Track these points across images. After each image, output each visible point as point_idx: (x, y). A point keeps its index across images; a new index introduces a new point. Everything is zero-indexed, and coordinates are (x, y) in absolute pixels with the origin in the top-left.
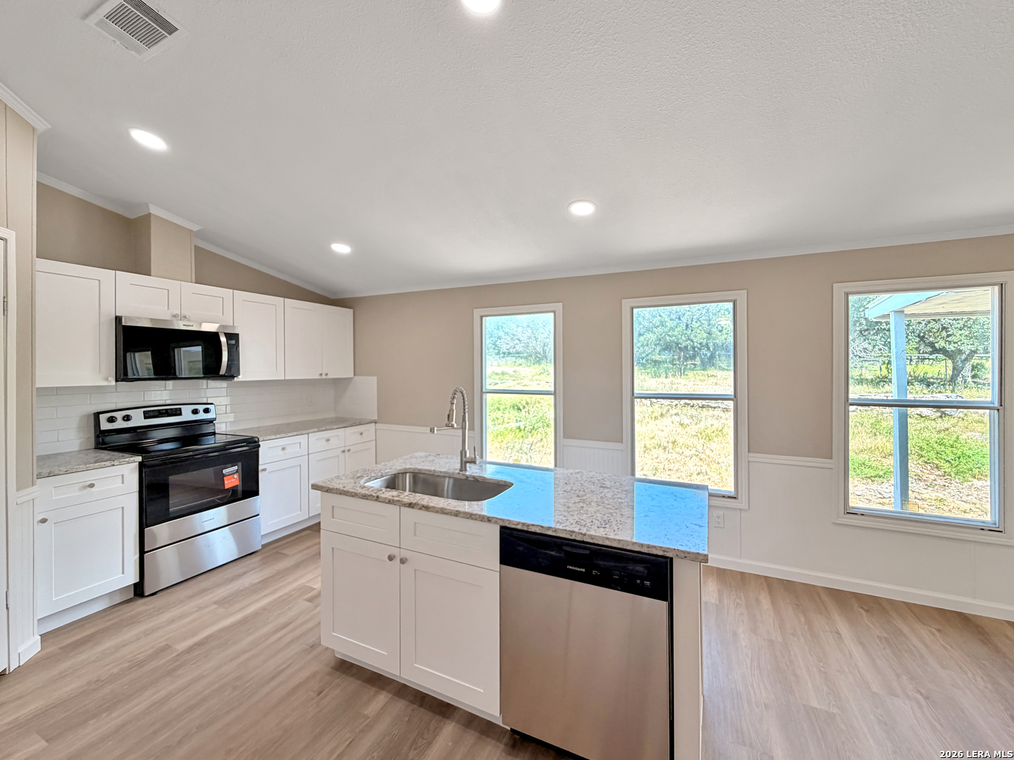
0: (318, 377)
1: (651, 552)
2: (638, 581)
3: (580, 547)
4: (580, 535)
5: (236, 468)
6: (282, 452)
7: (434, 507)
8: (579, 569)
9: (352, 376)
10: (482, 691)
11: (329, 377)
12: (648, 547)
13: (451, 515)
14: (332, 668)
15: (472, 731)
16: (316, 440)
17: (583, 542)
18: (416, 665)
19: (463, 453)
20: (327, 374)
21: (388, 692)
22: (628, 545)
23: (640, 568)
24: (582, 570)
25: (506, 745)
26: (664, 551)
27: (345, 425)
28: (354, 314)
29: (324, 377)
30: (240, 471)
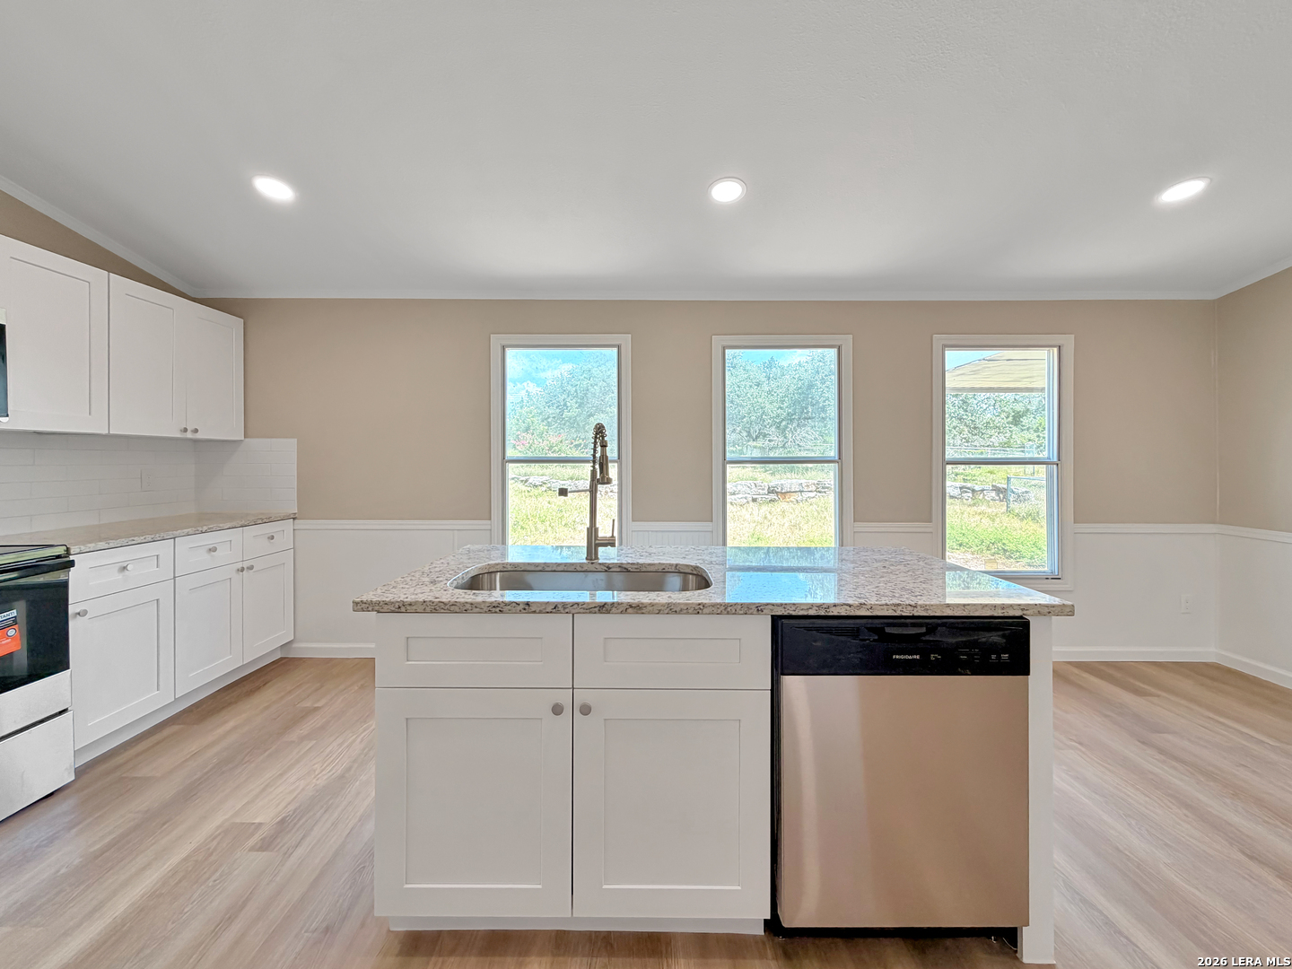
0: (179, 435)
1: (1006, 614)
2: (993, 657)
3: (905, 625)
4: (909, 608)
5: (14, 613)
6: (120, 576)
7: (652, 605)
8: (910, 657)
9: (243, 438)
10: (739, 888)
11: (198, 436)
12: (1003, 608)
13: (688, 613)
14: (401, 953)
15: (718, 961)
16: (190, 550)
17: (913, 617)
18: (605, 887)
19: (592, 531)
20: (196, 431)
21: (541, 954)
22: (977, 610)
23: (995, 638)
24: (915, 657)
25: (776, 958)
26: (1023, 610)
27: (243, 522)
28: (244, 324)
29: (189, 435)
30: (23, 621)
